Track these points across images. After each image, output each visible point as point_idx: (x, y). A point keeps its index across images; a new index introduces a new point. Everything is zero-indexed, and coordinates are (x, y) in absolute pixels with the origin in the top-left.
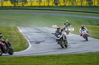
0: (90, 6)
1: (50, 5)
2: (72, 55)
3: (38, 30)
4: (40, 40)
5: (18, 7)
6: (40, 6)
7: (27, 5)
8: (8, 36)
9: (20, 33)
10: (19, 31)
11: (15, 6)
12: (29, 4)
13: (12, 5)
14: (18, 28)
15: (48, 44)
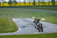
0: (54, 6)
1: (30, 5)
2: (44, 34)
3: (24, 20)
4: (25, 26)
5: (12, 6)
6: (25, 6)
7: (17, 5)
8: (7, 23)
9: (14, 22)
10: (13, 20)
11: (10, 6)
12: (19, 5)
13: (9, 5)
14: (12, 18)
15: (30, 28)
